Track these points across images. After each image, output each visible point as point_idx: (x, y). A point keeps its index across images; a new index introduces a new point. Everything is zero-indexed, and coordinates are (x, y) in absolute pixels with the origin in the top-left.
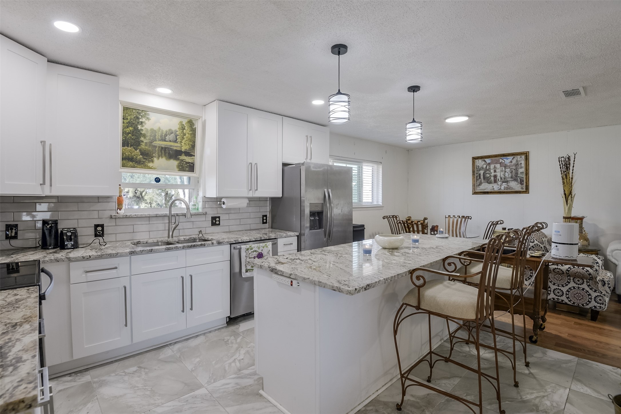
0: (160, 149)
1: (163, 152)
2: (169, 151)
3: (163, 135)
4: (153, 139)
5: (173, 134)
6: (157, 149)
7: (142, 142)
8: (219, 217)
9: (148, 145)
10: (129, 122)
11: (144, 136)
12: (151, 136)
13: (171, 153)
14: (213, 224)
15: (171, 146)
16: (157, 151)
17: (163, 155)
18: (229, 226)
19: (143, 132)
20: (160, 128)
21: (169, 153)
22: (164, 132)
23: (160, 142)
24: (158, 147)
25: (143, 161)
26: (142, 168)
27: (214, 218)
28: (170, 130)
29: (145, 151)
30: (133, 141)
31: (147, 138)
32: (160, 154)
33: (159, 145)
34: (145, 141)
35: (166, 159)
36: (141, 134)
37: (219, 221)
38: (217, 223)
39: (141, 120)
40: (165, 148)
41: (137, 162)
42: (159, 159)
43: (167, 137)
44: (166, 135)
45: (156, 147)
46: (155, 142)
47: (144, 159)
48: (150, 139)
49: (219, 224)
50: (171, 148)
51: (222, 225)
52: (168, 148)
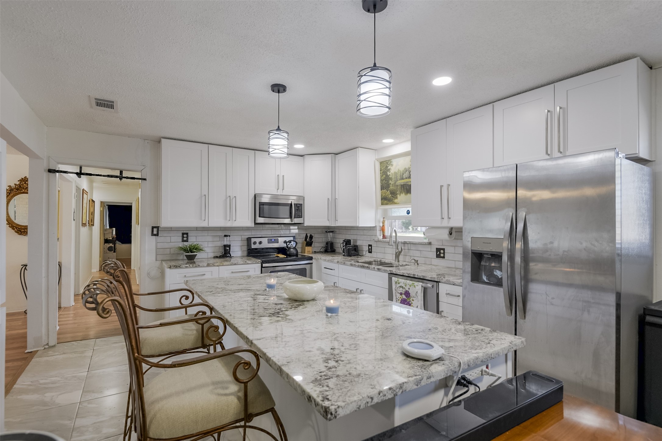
0: (401, 186)
1: (403, 189)
2: (406, 186)
3: (401, 174)
4: (396, 180)
5: (407, 171)
6: (399, 187)
7: (391, 184)
8: (444, 249)
9: (394, 185)
10: (383, 172)
11: (391, 179)
12: (394, 178)
13: (408, 188)
14: (438, 256)
15: (407, 182)
16: (399, 189)
17: (403, 192)
18: (455, 261)
19: (390, 177)
20: (399, 170)
21: (406, 189)
22: (402, 172)
23: (400, 181)
24: (399, 185)
25: (392, 199)
26: (391, 204)
27: (438, 250)
28: (405, 169)
29: (392, 190)
30: (386, 185)
31: (393, 180)
32: (401, 191)
33: (400, 184)
34: (392, 183)
35: (405, 194)
36: (389, 178)
37: (444, 253)
38: (441, 256)
39: (388, 168)
40: (404, 185)
41: (388, 200)
42: (400, 195)
43: (404, 176)
44: (403, 174)
45: (398, 186)
46: (397, 182)
47: (392, 197)
48: (394, 181)
49: (444, 257)
50: (408, 184)
51: (447, 259)
52: (405, 184)
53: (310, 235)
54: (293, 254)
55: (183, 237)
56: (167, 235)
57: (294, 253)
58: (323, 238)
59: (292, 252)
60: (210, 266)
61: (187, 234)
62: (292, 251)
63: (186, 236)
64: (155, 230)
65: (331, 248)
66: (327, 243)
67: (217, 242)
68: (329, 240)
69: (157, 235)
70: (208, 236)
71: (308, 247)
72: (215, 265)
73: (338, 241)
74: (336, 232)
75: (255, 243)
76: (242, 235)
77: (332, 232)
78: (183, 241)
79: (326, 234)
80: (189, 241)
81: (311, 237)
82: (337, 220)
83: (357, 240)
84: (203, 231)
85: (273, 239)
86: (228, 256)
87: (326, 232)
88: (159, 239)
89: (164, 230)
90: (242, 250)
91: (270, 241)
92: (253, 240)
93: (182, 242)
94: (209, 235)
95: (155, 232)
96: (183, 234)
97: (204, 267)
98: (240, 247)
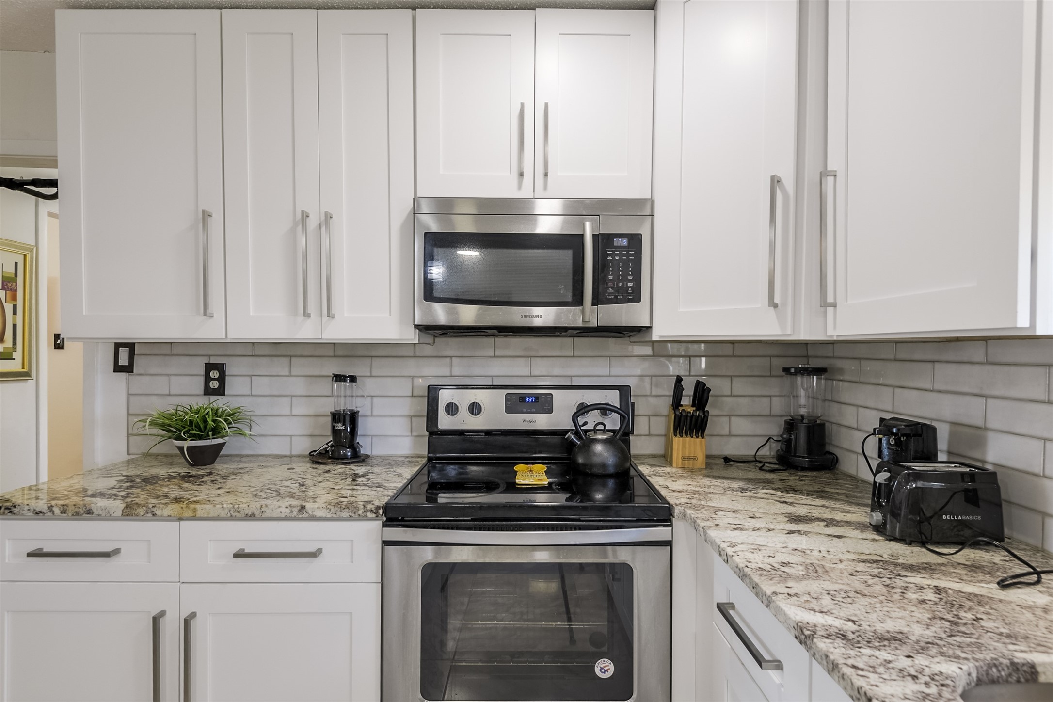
53: (698, 382)
54: (599, 471)
55: (208, 379)
56: (159, 371)
57: (604, 466)
58: (775, 400)
59: (597, 460)
60: (137, 515)
61: (221, 368)
62: (600, 455)
63: (217, 377)
64: (124, 354)
65: (810, 452)
66: (791, 425)
67: (326, 398)
68: (803, 411)
69: (128, 369)
70: (290, 376)
71: (688, 439)
72: (158, 512)
73: (849, 416)
74: (841, 371)
75: (452, 409)
76: (413, 377)
77: (819, 371)
78: (208, 391)
79: (787, 380)
80: (226, 393)
81: (702, 394)
82: (834, 305)
83: (986, 429)
84: (275, 359)
85: (530, 395)
86: (345, 455)
87: (786, 370)
88: (138, 382)
89: (148, 353)
90: (415, 434)
91: (515, 404)
92: (445, 396)
93: (205, 394)
94: (293, 373)
95: (124, 361)
96: (209, 367)
97: (109, 518)
98: (407, 420)
